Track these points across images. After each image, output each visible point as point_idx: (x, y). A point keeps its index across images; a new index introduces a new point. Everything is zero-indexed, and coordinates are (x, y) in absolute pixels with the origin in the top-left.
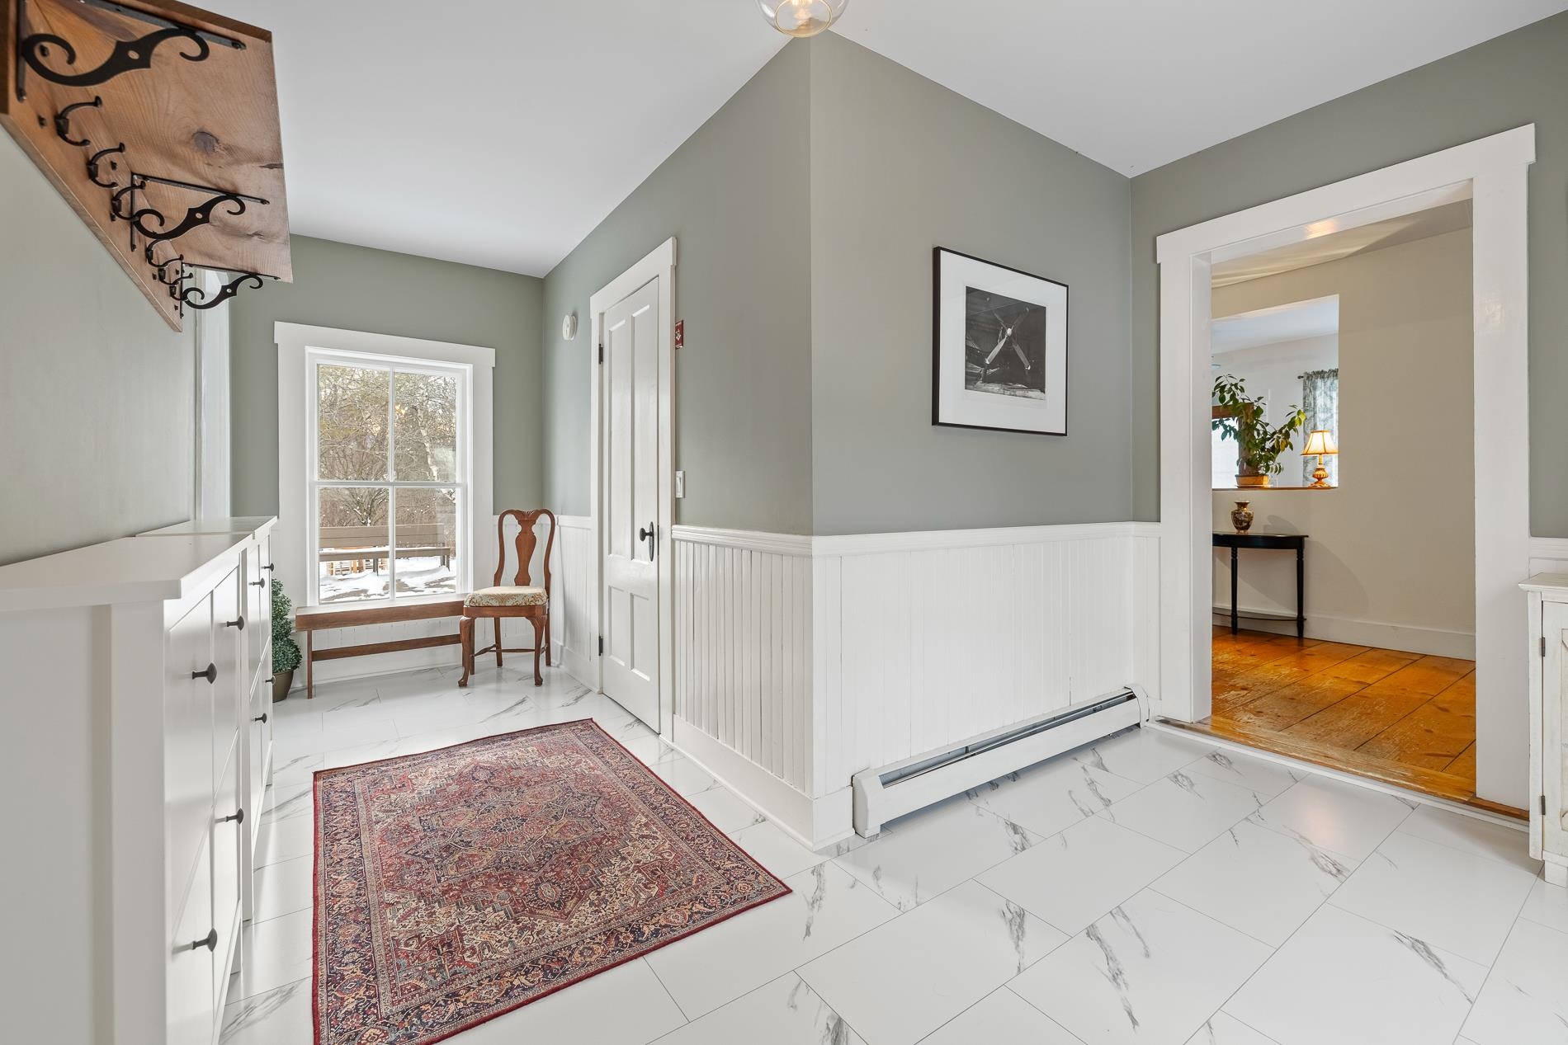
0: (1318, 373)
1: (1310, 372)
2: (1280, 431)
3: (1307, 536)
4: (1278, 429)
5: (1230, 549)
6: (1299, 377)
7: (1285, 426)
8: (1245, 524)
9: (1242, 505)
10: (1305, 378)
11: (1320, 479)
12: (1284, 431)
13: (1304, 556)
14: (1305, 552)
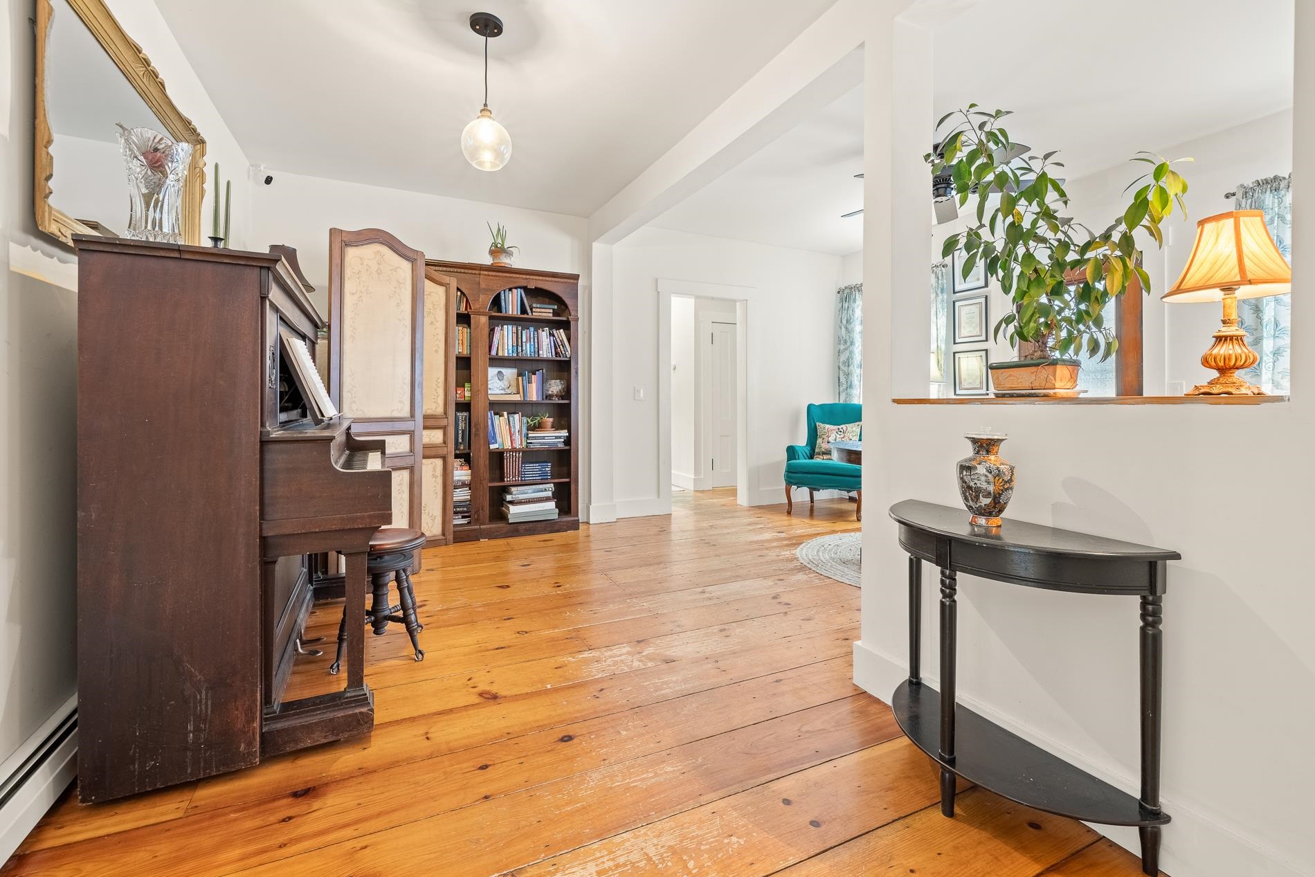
0: (1266, 182)
1: (1249, 183)
2: (1106, 237)
3: (1176, 556)
4: (1098, 233)
5: (940, 568)
6: (1227, 196)
7: (1118, 222)
8: (985, 501)
9: (985, 446)
10: (1239, 195)
11: (1225, 369)
12: (1116, 237)
13: (1164, 616)
14: (1169, 604)
